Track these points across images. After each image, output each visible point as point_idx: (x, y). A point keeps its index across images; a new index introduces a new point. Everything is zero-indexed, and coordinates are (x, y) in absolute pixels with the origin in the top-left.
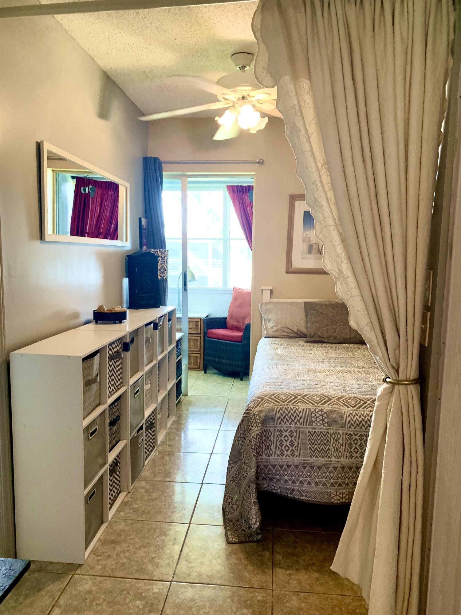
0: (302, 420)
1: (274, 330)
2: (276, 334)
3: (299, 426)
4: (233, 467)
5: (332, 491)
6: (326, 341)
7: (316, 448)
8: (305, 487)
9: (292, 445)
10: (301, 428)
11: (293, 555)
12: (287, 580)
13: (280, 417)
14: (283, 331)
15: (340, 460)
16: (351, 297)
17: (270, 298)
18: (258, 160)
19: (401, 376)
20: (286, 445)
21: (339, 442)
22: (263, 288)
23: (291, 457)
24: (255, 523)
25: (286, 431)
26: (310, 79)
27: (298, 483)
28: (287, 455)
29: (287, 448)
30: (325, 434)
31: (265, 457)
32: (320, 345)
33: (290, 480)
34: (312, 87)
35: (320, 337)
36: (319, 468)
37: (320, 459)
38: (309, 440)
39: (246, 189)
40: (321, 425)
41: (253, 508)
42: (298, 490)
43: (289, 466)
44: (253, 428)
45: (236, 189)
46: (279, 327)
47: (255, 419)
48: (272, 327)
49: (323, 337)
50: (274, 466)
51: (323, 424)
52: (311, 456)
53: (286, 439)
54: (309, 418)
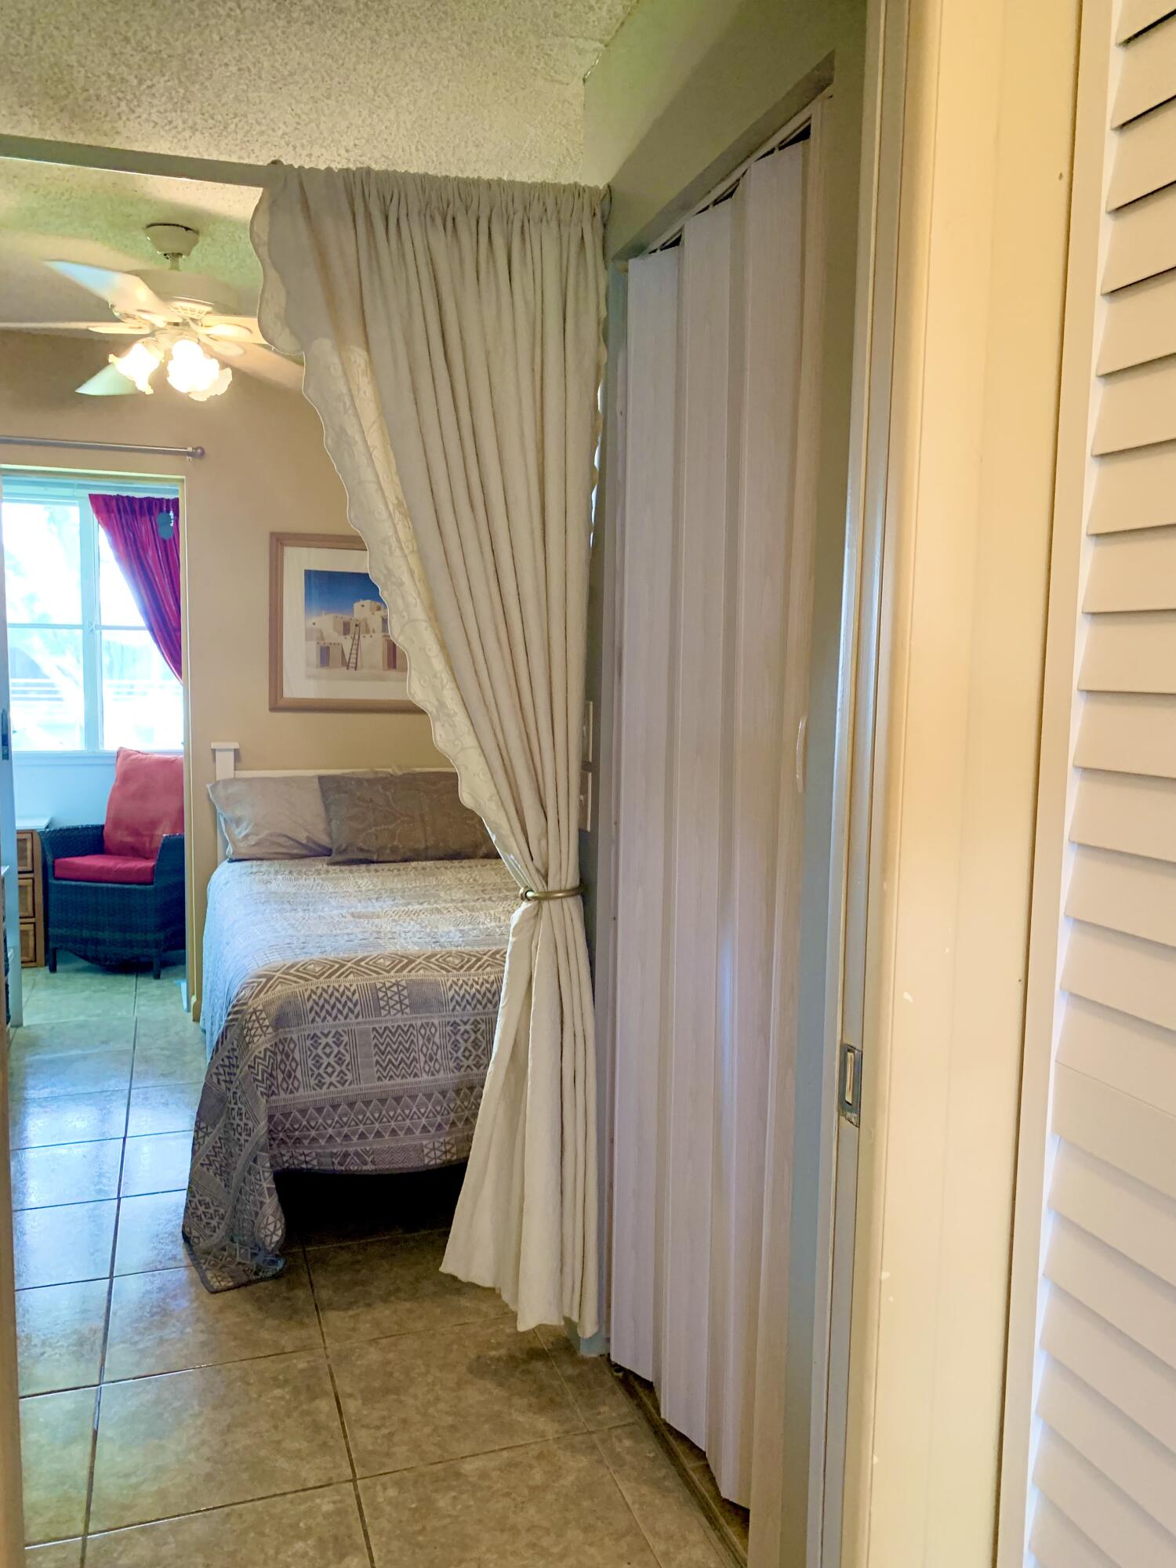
0: (358, 1007)
1: (253, 843)
2: (256, 851)
3: (354, 1020)
4: (207, 1134)
5: (425, 1142)
6: (375, 858)
7: (390, 1061)
8: (372, 1144)
9: (340, 1061)
10: (358, 1023)
11: (356, 1284)
12: (352, 1325)
13: (312, 1009)
14: (274, 843)
15: (437, 1076)
16: (463, 749)
17: (235, 769)
18: (190, 449)
19: (553, 885)
20: (329, 1064)
21: (434, 1043)
22: (214, 745)
23: (340, 1088)
24: (273, 1233)
25: (326, 1036)
26: (368, 350)
27: (355, 1139)
28: (331, 1084)
29: (330, 1070)
30: (405, 1029)
31: (283, 1094)
32: (363, 867)
33: (339, 1134)
34: (371, 362)
35: (362, 850)
36: (398, 1099)
37: (399, 1080)
38: (376, 1045)
39: (141, 507)
40: (398, 1012)
41: (267, 1201)
42: (357, 1154)
43: (335, 1107)
44: (255, 1039)
45: (114, 503)
46: (264, 834)
47: (258, 1019)
48: (246, 836)
49: (368, 851)
50: (303, 1112)
51: (402, 1011)
52: (379, 1079)
53: (328, 1050)
54: (374, 1002)
